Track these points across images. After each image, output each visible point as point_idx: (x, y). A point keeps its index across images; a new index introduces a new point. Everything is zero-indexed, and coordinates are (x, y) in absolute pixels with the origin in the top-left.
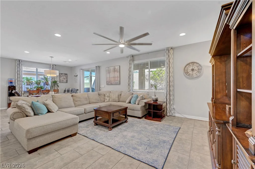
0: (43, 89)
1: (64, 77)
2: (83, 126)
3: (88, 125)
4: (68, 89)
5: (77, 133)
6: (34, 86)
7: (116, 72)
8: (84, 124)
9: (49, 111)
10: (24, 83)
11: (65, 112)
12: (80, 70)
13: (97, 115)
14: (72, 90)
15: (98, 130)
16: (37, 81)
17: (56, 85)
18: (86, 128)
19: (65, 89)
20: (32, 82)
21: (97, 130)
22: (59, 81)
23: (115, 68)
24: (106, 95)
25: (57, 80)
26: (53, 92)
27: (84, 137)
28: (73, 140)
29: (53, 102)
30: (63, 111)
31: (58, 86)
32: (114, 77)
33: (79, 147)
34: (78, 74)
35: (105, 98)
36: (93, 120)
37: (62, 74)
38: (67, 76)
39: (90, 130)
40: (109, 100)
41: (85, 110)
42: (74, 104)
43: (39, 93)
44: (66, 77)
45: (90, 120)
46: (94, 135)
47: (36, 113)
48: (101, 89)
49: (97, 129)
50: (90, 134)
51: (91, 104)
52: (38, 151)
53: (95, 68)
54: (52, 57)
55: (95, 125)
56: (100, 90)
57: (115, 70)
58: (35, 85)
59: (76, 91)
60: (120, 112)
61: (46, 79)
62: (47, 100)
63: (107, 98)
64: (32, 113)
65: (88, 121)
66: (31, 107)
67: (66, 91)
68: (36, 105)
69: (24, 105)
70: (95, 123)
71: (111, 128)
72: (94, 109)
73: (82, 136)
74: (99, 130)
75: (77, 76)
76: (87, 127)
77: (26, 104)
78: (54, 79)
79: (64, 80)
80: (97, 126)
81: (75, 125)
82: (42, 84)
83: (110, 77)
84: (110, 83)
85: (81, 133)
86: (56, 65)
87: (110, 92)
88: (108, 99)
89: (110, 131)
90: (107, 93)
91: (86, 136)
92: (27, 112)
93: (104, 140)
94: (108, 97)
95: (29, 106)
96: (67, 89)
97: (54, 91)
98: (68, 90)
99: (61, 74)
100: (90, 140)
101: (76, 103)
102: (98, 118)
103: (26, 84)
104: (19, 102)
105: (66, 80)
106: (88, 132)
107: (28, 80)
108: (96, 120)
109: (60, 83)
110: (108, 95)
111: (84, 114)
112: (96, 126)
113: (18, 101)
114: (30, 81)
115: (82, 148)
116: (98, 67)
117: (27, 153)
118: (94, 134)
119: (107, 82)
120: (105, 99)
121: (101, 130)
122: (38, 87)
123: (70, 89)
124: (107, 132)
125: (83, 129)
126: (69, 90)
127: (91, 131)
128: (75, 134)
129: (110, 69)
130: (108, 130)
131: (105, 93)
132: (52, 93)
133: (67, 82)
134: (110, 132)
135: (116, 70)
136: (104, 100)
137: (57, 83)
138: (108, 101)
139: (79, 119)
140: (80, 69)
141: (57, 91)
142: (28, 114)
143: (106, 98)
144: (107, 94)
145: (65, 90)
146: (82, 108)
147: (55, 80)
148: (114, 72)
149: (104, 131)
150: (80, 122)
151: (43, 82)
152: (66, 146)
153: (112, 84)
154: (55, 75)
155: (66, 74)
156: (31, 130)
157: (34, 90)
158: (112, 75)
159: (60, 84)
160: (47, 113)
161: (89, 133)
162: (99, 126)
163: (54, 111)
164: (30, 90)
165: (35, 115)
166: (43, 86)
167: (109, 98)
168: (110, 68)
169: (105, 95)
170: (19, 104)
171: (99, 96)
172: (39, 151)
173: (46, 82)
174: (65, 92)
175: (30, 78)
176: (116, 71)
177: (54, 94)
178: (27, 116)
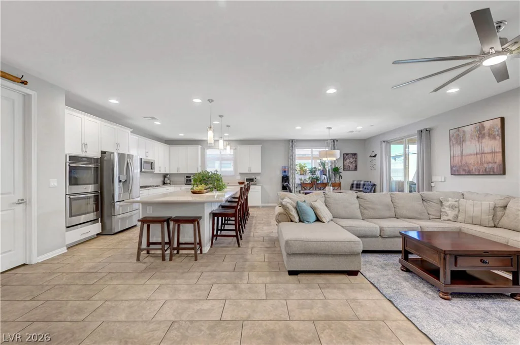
0: (319, 182)
1: (352, 160)
2: (375, 262)
3: (386, 265)
4: (359, 182)
5: (359, 271)
6: (308, 177)
7: (487, 137)
8: (378, 259)
9: (318, 220)
10: (297, 172)
11: (342, 226)
12: (381, 144)
13: (407, 249)
14: (364, 185)
15: (408, 283)
16: (312, 169)
17: (338, 175)
18: (379, 270)
19: (352, 182)
20: (306, 170)
21: (405, 284)
22: (342, 167)
23: (483, 127)
24: (446, 204)
25: (340, 165)
26: (332, 188)
27: (371, 285)
28: (349, 282)
29: (326, 205)
30: (339, 223)
31: (341, 176)
32: (476, 154)
33: (356, 300)
34: (377, 152)
35: (443, 210)
36: (399, 256)
37: (347, 154)
38: (356, 158)
39: (389, 277)
40: (457, 216)
41: (381, 229)
42: (361, 213)
43: (313, 187)
44: (354, 159)
45: (393, 255)
46: (395, 291)
47: (302, 220)
48: (433, 185)
49: (406, 280)
50: (386, 286)
51: (399, 220)
52: (299, 275)
53: (417, 136)
54: (329, 128)
55: (402, 270)
56: (430, 188)
57: (481, 133)
58: (309, 175)
59: (370, 187)
60: (485, 259)
61: (323, 164)
62: (316, 201)
63: (448, 212)
64: (297, 219)
65: (389, 255)
66: (296, 208)
67: (355, 186)
68: (301, 207)
69: (289, 205)
70: (403, 266)
71: (448, 295)
72: (401, 233)
73: (369, 282)
74: (410, 286)
75: (375, 156)
76: (382, 268)
77: (291, 204)
78: (335, 165)
79: (351, 166)
80: (409, 275)
81: (354, 254)
82: (318, 174)
83: (464, 153)
84: (464, 170)
85: (368, 274)
86: (337, 141)
87: (463, 195)
88: (451, 214)
89: (444, 301)
90: (450, 199)
91: (375, 285)
92: (291, 215)
93: (418, 313)
94: (452, 207)
95: (293, 207)
96: (355, 182)
97: (334, 185)
98: (357, 185)
99: (345, 155)
100: (383, 298)
101: (365, 211)
102: (410, 256)
103: (299, 174)
104: (285, 200)
105: (354, 165)
106: (382, 280)
107: (301, 167)
108: (406, 258)
109: (344, 172)
110: (451, 201)
111: (380, 239)
112: (404, 273)
113: (283, 199)
114: (304, 169)
115: (362, 306)
116: (424, 132)
117: (287, 273)
118: (395, 288)
119: (454, 169)
120: (441, 211)
121: (416, 287)
122: (312, 178)
123: (362, 183)
124: (434, 299)
125: (373, 269)
126: (360, 185)
127: (389, 279)
128: (354, 273)
129: (464, 131)
130: (436, 295)
131: (441, 198)
132: (330, 189)
133: (356, 169)
134: (441, 303)
135: (486, 131)
136: (439, 214)
137: (340, 171)
138: (451, 219)
139: (362, 245)
140: (381, 142)
141: (337, 186)
142: (293, 219)
143: (446, 209)
144: (448, 201)
145: (353, 184)
146: (377, 226)
147: (337, 166)
148: (479, 138)
149: (424, 292)
150: (365, 252)
151: (319, 170)
152: (335, 288)
153: (469, 173)
154: (334, 159)
155: (355, 154)
156: (290, 242)
157: (308, 182)
158: (471, 147)
159: (343, 174)
160: (316, 221)
161: (383, 282)
162: (413, 276)
163: (324, 221)
164: (303, 183)
165: (300, 221)
166: (319, 176)
167: (456, 213)
168: (465, 129)
169: (441, 202)
170: (284, 203)
171: (425, 203)
172: (300, 277)
173: (323, 170)
174: (353, 187)
175: (305, 164)
176: (487, 134)
177: (333, 190)
178: (292, 221)
